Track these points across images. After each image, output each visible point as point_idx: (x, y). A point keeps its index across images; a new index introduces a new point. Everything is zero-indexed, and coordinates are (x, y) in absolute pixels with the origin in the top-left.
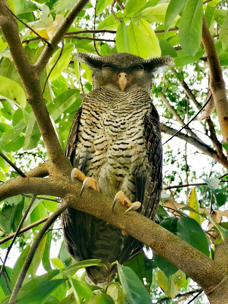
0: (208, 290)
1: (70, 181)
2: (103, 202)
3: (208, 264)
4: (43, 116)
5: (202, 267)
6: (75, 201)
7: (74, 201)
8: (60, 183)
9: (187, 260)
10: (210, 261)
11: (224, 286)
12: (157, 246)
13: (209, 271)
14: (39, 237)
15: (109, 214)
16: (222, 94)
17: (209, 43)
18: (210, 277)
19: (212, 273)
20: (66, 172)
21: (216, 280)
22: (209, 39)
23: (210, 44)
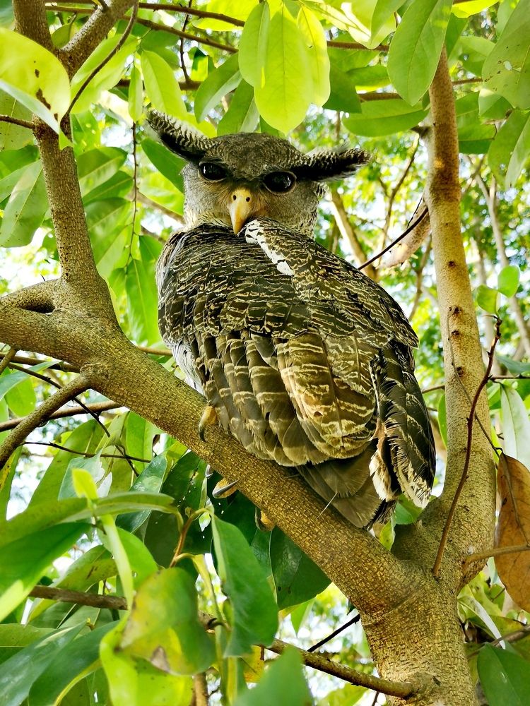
0: (371, 616)
1: (101, 331)
2: (170, 390)
3: (383, 560)
4: (63, 171)
5: (369, 564)
6: (107, 376)
7: (104, 377)
8: (78, 330)
9: (337, 543)
10: (387, 553)
11: (407, 613)
12: (277, 505)
13: (381, 576)
14: (10, 445)
15: (179, 418)
16: (452, 212)
17: (443, 92)
18: (382, 588)
19: (387, 580)
20: (97, 309)
21: (393, 596)
22: (445, 85)
23: (445, 97)
